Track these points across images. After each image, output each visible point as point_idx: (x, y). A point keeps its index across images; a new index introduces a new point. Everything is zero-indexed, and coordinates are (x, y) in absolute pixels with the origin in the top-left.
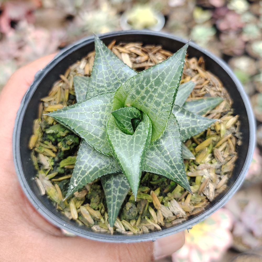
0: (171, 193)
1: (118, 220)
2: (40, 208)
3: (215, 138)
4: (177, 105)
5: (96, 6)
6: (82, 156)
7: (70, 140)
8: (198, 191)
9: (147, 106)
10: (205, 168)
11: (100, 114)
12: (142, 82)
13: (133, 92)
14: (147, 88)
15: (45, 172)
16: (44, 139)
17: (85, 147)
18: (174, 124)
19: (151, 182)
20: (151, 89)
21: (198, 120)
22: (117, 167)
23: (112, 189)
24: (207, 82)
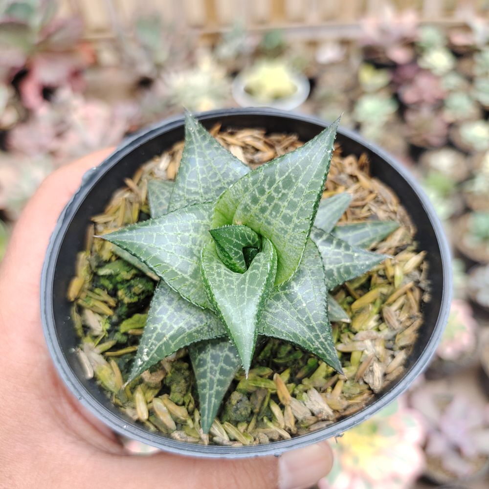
0: (309, 378)
1: (218, 422)
2: (84, 398)
3: (385, 290)
4: (320, 229)
5: (191, 62)
6: (159, 309)
7: (139, 287)
8: (355, 375)
9: (269, 224)
10: (368, 337)
11: (191, 237)
12: (263, 182)
13: (247, 199)
14: (270, 193)
15: (94, 341)
16: (95, 285)
17: (163, 294)
18: (315, 257)
19: (276, 360)
20: (277, 194)
21: (356, 255)
22: (218, 329)
23: (208, 368)
24: (373, 196)
